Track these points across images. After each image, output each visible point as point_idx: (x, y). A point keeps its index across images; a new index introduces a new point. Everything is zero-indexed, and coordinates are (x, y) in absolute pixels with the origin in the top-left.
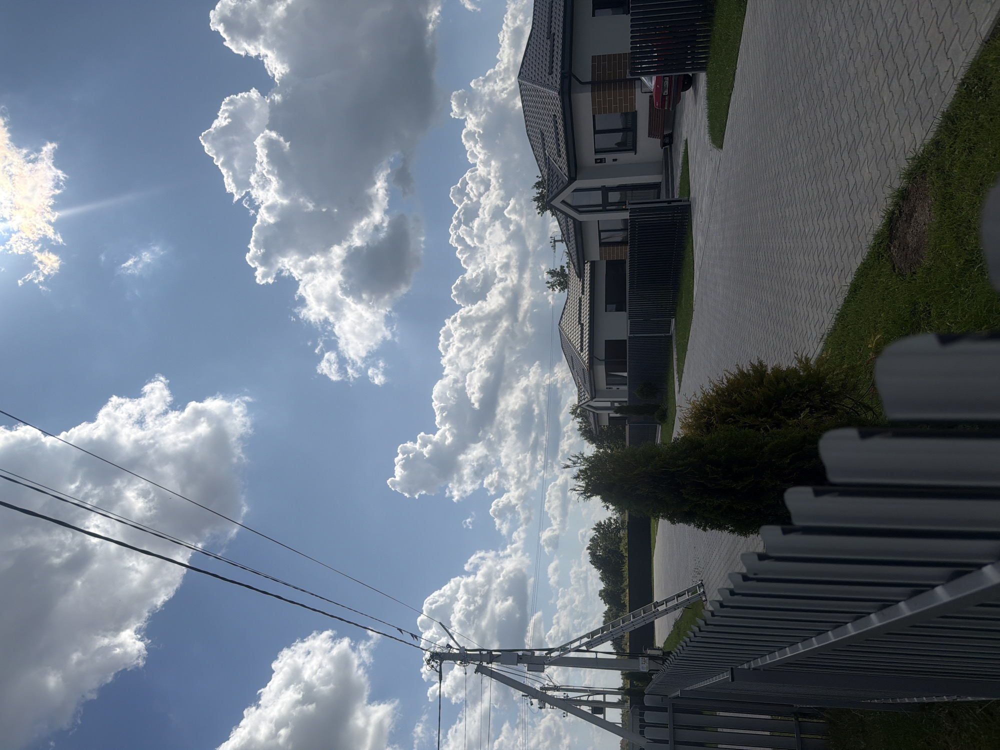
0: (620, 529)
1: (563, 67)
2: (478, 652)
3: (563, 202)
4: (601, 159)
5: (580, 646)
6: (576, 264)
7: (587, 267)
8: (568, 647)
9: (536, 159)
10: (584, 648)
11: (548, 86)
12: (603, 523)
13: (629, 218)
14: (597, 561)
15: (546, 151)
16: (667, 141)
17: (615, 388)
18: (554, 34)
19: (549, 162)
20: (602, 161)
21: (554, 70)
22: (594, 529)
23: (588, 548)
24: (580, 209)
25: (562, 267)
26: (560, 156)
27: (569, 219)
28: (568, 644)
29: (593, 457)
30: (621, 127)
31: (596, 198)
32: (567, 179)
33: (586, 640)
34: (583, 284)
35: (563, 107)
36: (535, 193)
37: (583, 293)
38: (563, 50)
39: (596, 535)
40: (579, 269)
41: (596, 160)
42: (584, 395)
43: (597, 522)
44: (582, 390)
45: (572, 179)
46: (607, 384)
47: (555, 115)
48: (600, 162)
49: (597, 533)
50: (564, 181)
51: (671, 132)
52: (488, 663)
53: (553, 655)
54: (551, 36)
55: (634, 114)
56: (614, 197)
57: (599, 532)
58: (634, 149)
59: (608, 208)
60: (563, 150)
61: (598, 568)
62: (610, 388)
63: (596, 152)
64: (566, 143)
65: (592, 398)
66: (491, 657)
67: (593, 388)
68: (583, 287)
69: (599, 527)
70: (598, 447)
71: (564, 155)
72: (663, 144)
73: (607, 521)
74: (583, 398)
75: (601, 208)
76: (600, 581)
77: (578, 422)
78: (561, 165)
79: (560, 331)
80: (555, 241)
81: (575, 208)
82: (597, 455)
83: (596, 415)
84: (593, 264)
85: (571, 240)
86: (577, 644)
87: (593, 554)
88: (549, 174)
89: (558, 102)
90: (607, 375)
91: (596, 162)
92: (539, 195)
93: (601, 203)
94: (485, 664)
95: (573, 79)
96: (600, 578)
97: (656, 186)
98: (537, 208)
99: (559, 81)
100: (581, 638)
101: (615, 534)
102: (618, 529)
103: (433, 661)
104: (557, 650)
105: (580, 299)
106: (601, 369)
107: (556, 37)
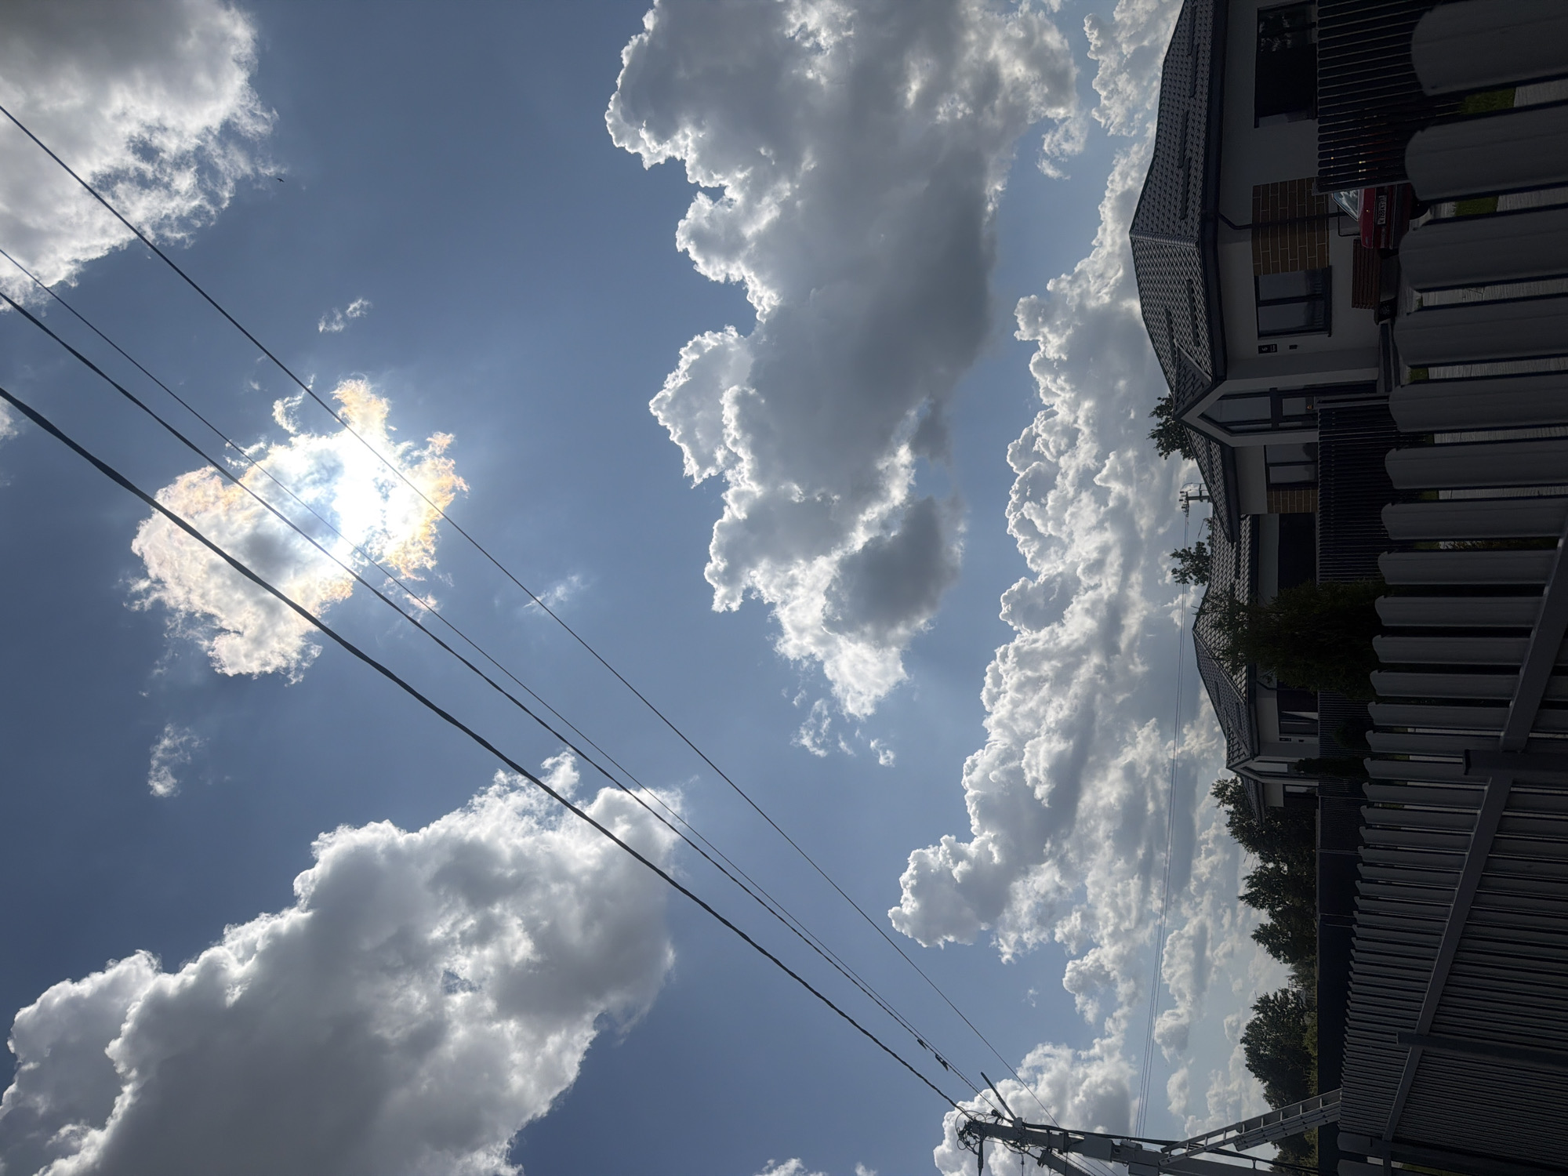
0: (1303, 1011)
1: (1204, 205)
2: (1045, 1131)
3: (1203, 416)
4: (1268, 346)
5: (1224, 1143)
6: (1225, 519)
7: (1245, 526)
8: (1202, 1142)
9: (1158, 355)
10: (1231, 1148)
11: (1179, 237)
12: (1272, 998)
13: (1318, 441)
14: (1258, 1065)
15: (1175, 340)
16: (1386, 311)
17: (1295, 739)
18: (1190, 159)
19: (1179, 355)
20: (1270, 348)
21: (1190, 212)
22: (1256, 1008)
23: (1243, 1041)
24: (1232, 428)
25: (1200, 545)
26: (1198, 344)
27: (1213, 444)
28: (1201, 1138)
29: (1255, 877)
30: (1304, 293)
31: (1262, 409)
32: (1210, 378)
33: (1233, 1134)
34: (1238, 554)
35: (1204, 265)
36: (1155, 422)
37: (1237, 576)
38: (1205, 180)
39: (1258, 1019)
40: (1231, 527)
41: (1260, 348)
42: (1239, 750)
43: (1261, 994)
44: (1236, 741)
45: (1219, 379)
46: (1280, 733)
47: (1190, 280)
48: (1268, 351)
49: (1261, 1016)
50: (1205, 383)
51: (1393, 297)
52: (1060, 1152)
53: (1176, 1152)
54: (1185, 163)
55: (1327, 273)
56: (1293, 407)
57: (1265, 1013)
58: (1327, 328)
59: (1281, 425)
60: (1203, 334)
61: (1262, 1076)
62: (1286, 740)
63: (1261, 335)
64: (1209, 322)
65: (1253, 756)
66: (1067, 1142)
67: (1255, 737)
68: (1238, 560)
69: (1264, 1004)
70: (1265, 859)
71: (1205, 342)
72: (1379, 317)
73: (1279, 994)
74: (1235, 755)
75: (1270, 425)
76: (1264, 1100)
77: (1228, 812)
78: (1201, 359)
79: (1195, 640)
80: (1188, 498)
81: (1224, 426)
82: (1261, 873)
83: (1260, 785)
84: (1256, 520)
85: (1216, 479)
86: (1220, 1138)
87: (1252, 1053)
88: (1178, 374)
89: (1196, 259)
90: (1281, 716)
91: (1261, 351)
92: (1161, 428)
93: (1268, 416)
94: (1055, 1152)
95: (1220, 221)
96: (1265, 1096)
97: (1370, 386)
98: (1158, 447)
99: (1197, 227)
100: (1227, 1129)
101: (1294, 1020)
102: (1300, 1012)
103: (969, 1134)
104: (1182, 1145)
105: (1232, 586)
106: (1270, 705)
107: (1193, 163)
